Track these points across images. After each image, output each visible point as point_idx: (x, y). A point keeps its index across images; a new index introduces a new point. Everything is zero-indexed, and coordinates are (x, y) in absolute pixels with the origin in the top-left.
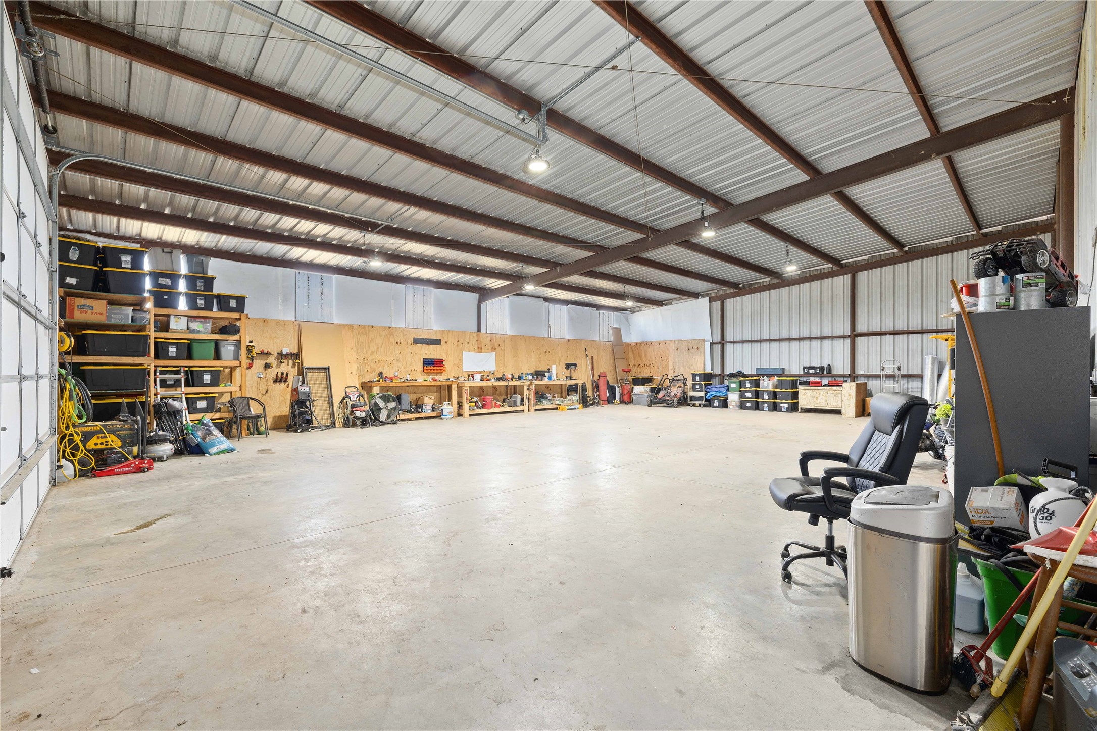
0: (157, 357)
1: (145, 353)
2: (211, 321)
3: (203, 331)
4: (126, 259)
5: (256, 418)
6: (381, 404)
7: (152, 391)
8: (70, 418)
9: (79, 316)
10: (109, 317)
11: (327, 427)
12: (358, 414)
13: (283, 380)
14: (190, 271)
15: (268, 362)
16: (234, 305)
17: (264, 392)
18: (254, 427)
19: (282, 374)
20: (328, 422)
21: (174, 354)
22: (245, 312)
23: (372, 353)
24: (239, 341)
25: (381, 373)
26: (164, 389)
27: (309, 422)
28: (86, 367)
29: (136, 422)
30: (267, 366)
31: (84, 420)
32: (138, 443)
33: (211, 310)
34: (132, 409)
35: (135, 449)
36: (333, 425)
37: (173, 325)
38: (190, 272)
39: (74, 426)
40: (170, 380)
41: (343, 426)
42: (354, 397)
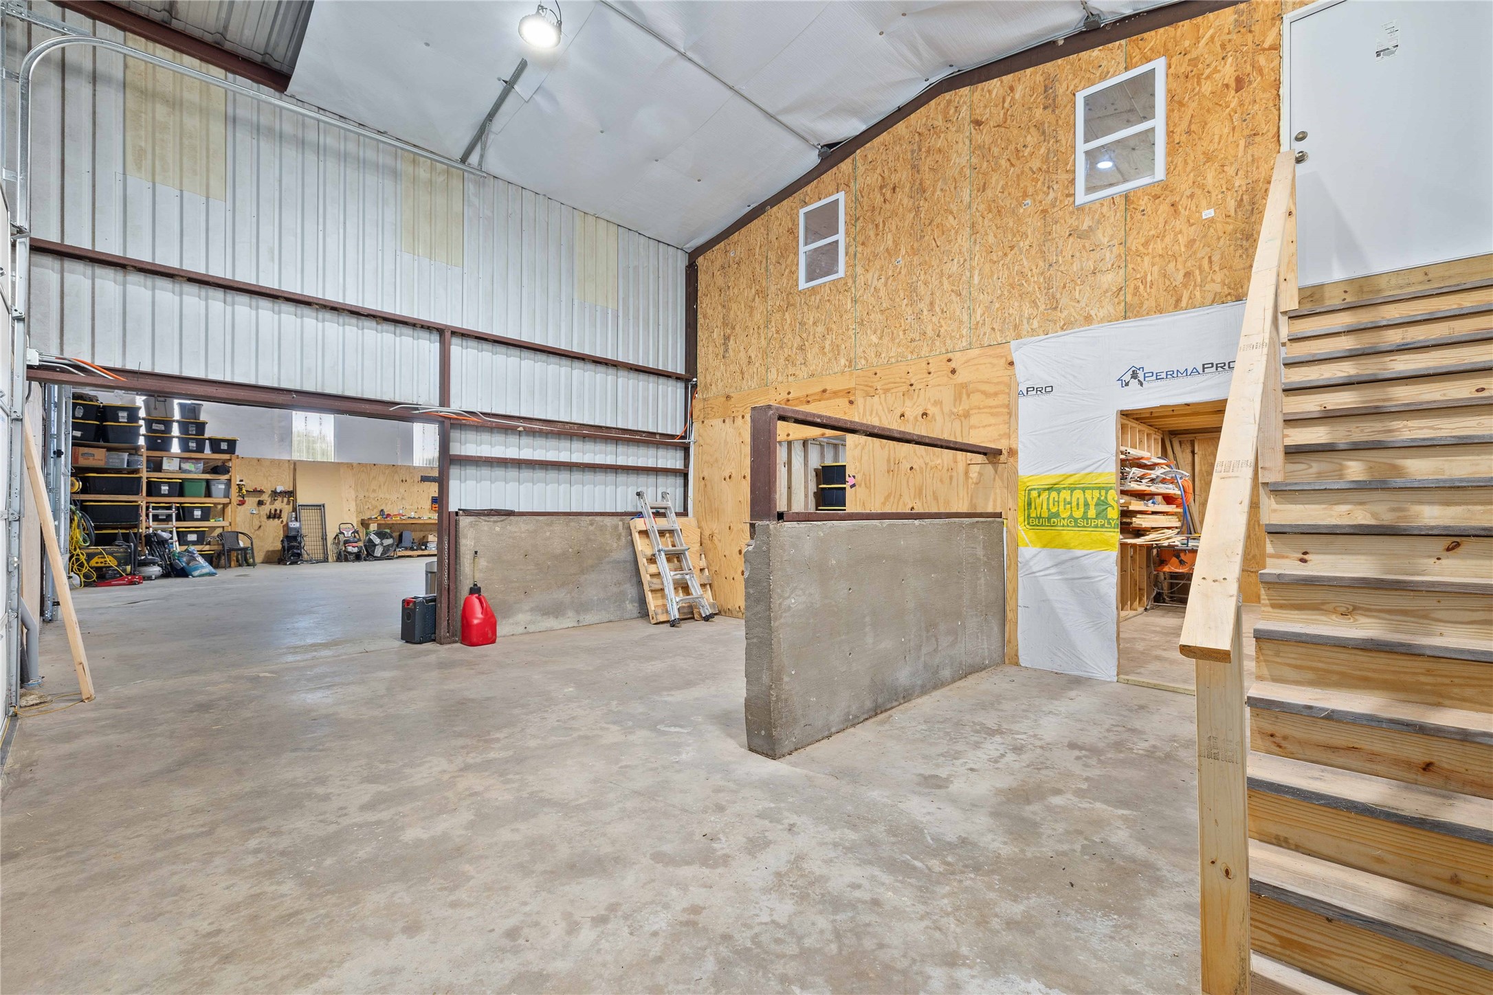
0: (149, 494)
1: (137, 492)
2: (202, 462)
3: (194, 471)
4: (123, 416)
5: (245, 549)
6: (377, 541)
7: (144, 524)
8: (77, 542)
9: (83, 462)
10: (107, 463)
11: (318, 562)
12: (350, 549)
13: (277, 516)
14: (183, 416)
15: (261, 499)
16: (226, 448)
17: (257, 528)
18: (244, 558)
19: (276, 510)
20: (321, 557)
21: (167, 492)
22: (236, 454)
23: (374, 491)
24: (230, 480)
25: (382, 510)
26: (156, 523)
27: (299, 555)
28: (88, 504)
29: (130, 547)
30: (260, 503)
31: (88, 544)
32: (131, 563)
33: (202, 452)
34: (126, 538)
35: (129, 568)
36: (326, 560)
37: (165, 466)
38: (182, 418)
39: (80, 549)
40: (162, 515)
41: (337, 561)
42: (348, 534)
